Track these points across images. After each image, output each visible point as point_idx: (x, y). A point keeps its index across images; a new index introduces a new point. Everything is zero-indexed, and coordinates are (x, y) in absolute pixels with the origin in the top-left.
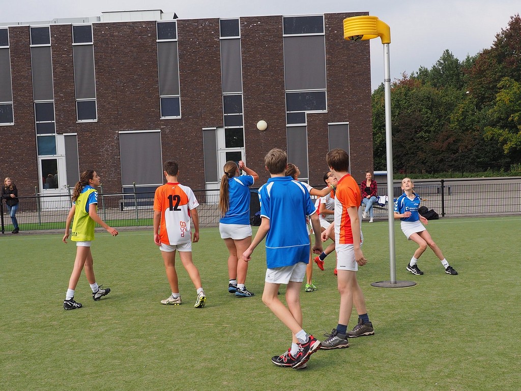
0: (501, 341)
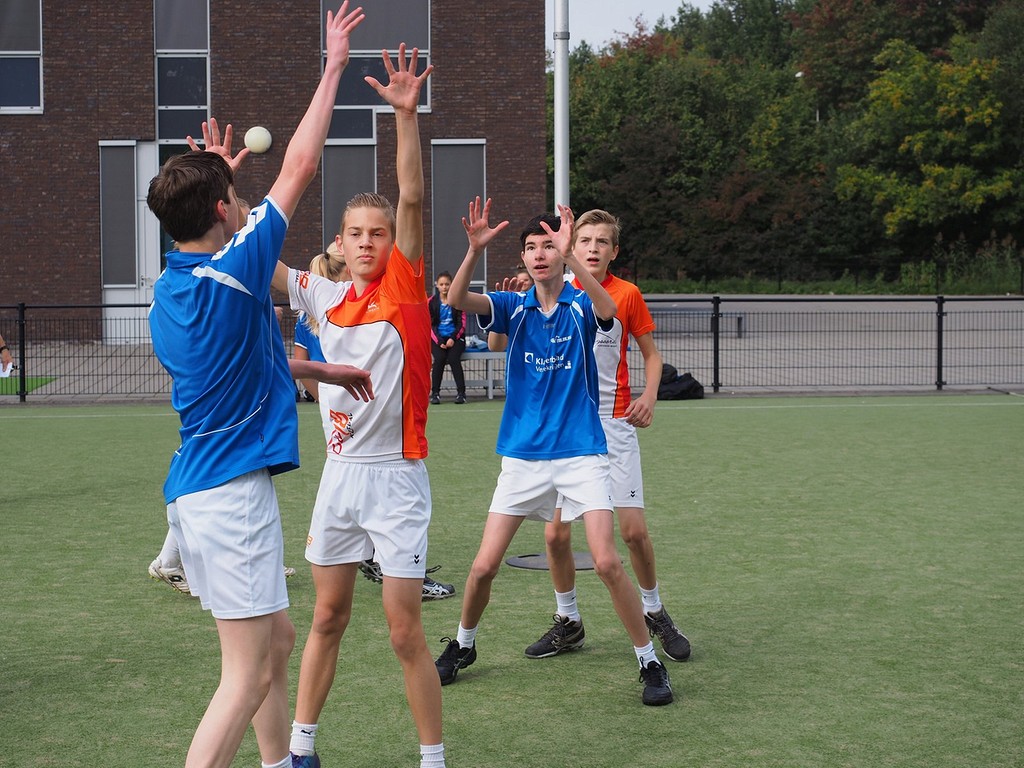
0: (812, 710)
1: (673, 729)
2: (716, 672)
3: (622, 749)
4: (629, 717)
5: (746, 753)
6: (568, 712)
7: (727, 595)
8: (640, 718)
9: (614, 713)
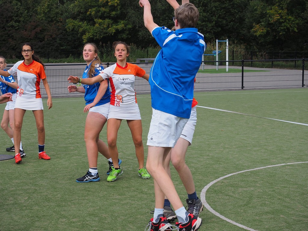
1: (44, 214)
2: (55, 193)
3: (28, 222)
4: (29, 211)
5: (71, 220)
6: (6, 211)
7: (53, 167)
8: (32, 211)
9: (23, 210)
